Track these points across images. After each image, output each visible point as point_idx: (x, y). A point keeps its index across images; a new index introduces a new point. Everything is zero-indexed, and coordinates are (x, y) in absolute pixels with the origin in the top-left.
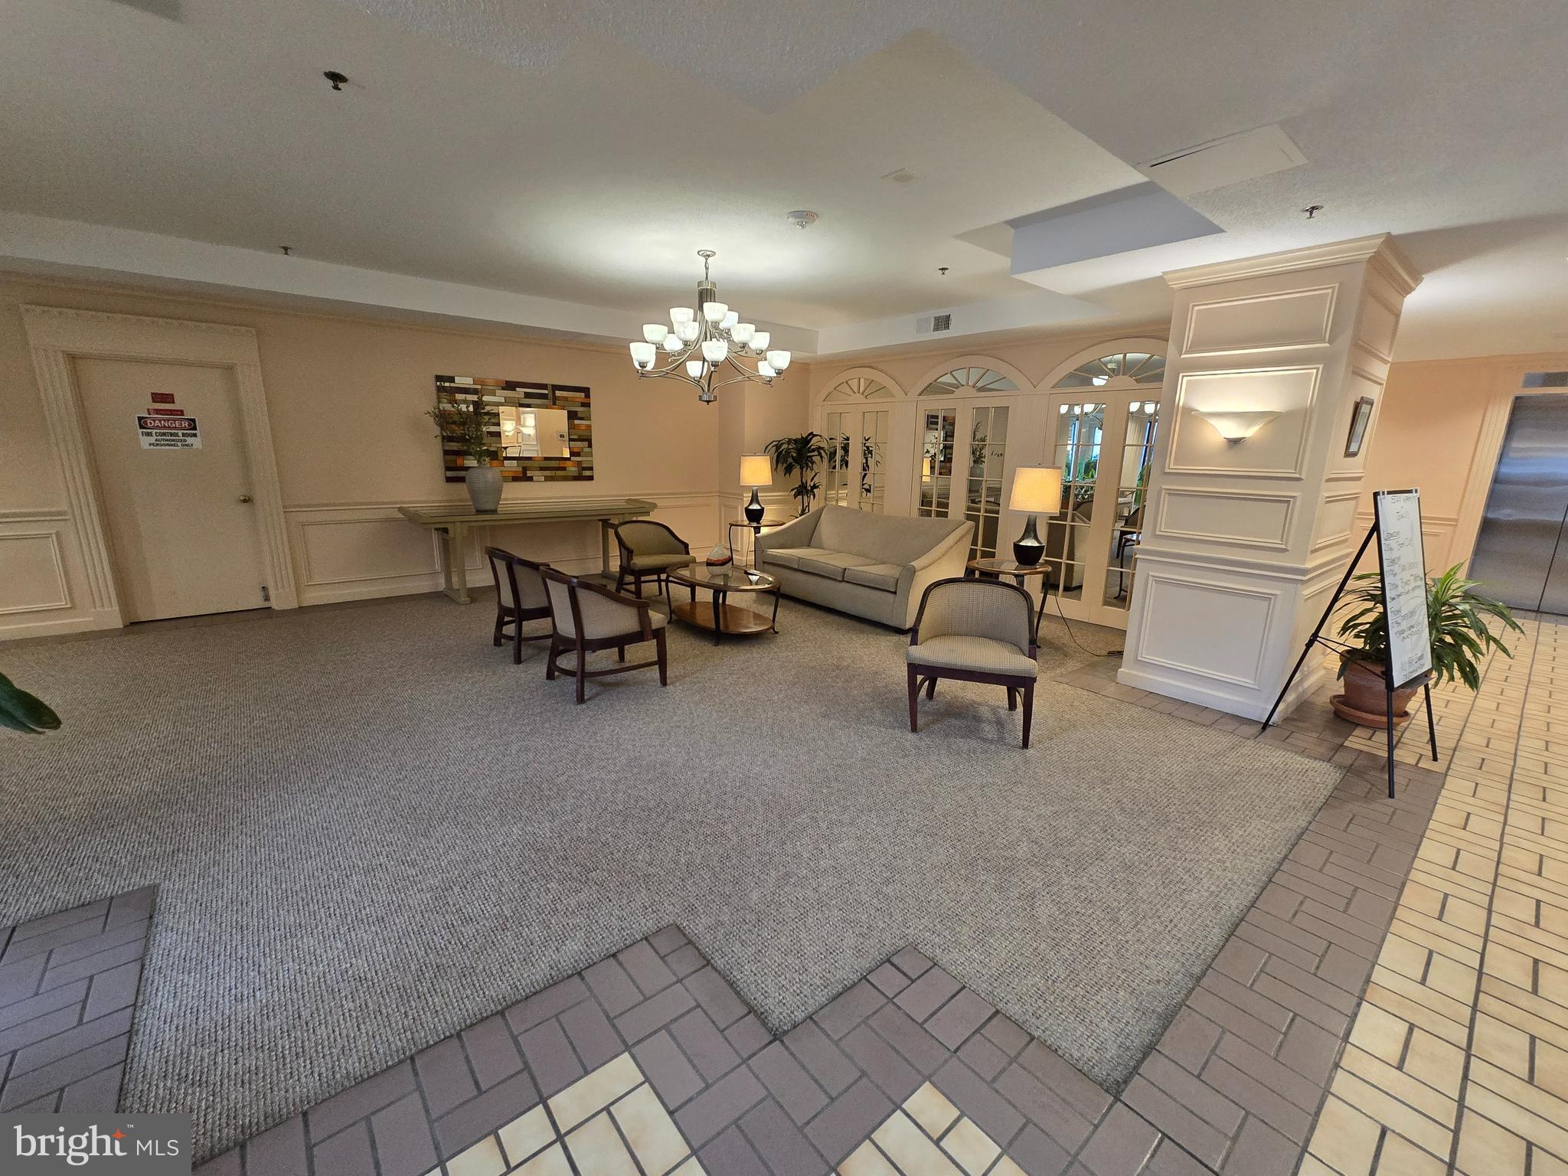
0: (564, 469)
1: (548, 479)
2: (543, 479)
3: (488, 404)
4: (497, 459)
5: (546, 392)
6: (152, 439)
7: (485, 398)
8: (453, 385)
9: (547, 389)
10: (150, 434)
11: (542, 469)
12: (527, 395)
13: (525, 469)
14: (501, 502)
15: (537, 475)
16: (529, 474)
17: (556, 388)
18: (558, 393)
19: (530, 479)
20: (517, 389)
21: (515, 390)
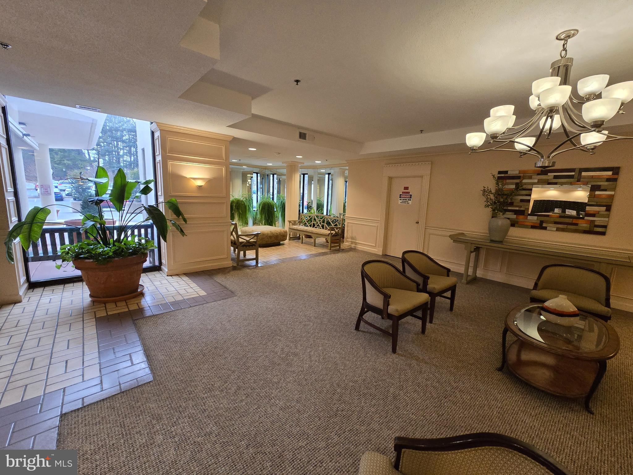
0: (576, 224)
1: (558, 230)
2: (555, 229)
3: (526, 184)
4: (524, 215)
5: (573, 173)
6: (401, 201)
7: (525, 181)
8: (506, 175)
9: (574, 172)
10: (401, 200)
11: (556, 223)
12: (555, 177)
13: (542, 222)
14: (506, 237)
15: (553, 227)
16: (544, 225)
17: (582, 170)
18: (584, 174)
19: (545, 228)
20: (549, 174)
21: (547, 175)
